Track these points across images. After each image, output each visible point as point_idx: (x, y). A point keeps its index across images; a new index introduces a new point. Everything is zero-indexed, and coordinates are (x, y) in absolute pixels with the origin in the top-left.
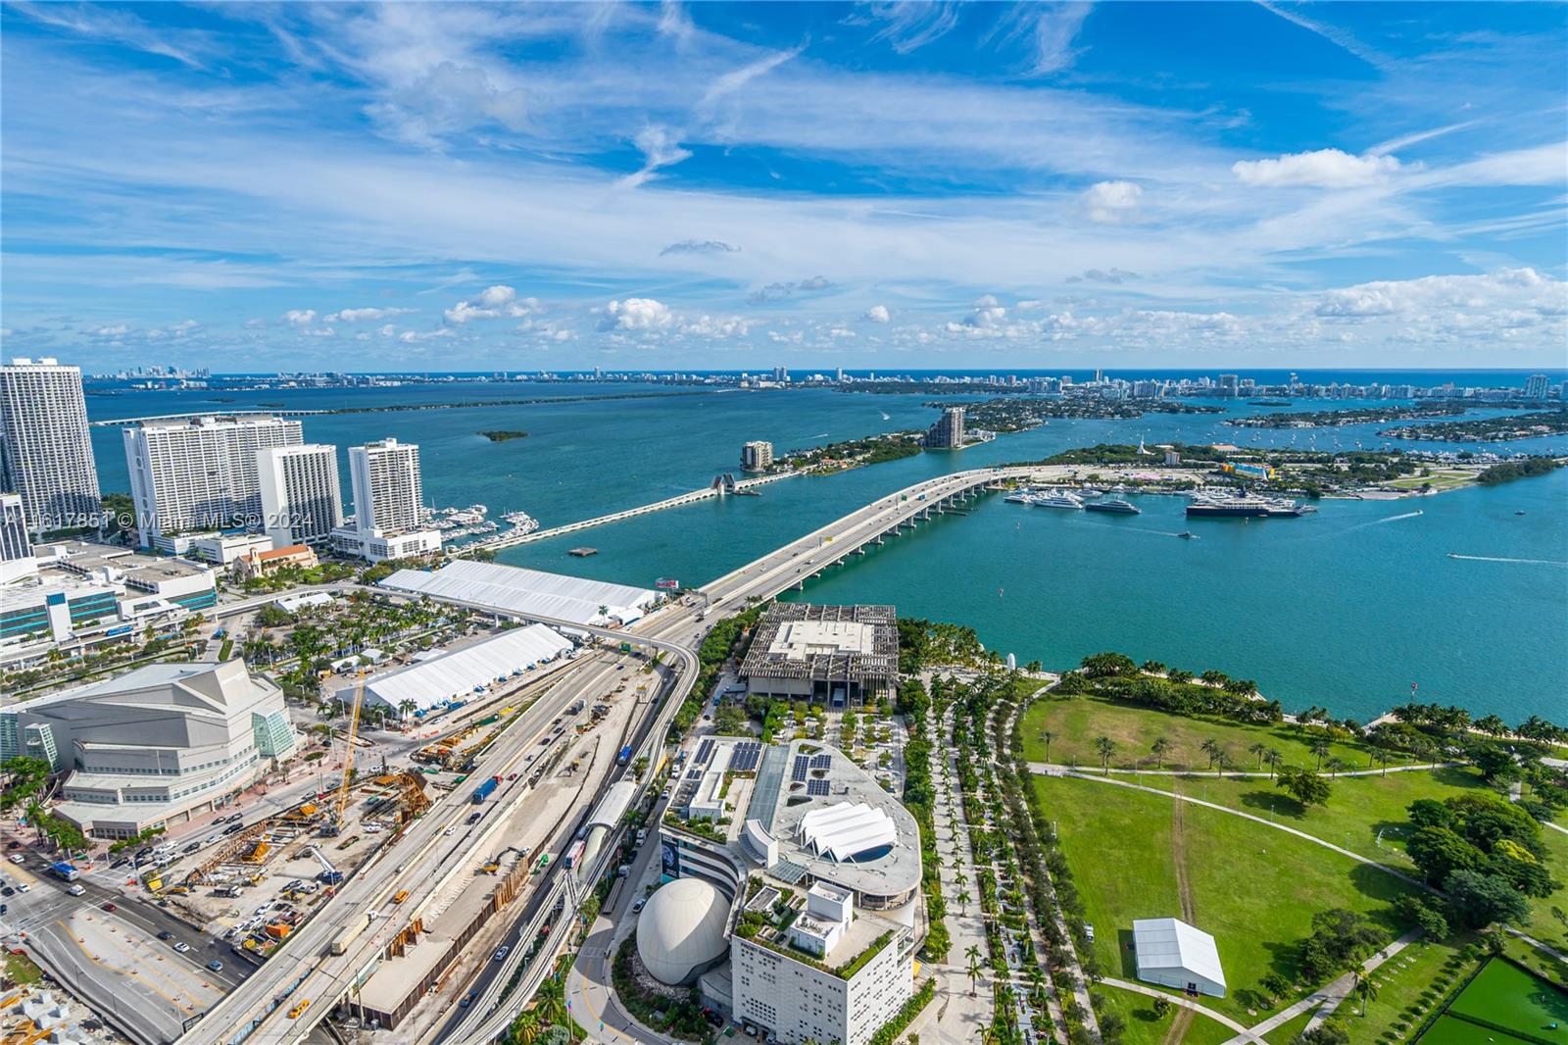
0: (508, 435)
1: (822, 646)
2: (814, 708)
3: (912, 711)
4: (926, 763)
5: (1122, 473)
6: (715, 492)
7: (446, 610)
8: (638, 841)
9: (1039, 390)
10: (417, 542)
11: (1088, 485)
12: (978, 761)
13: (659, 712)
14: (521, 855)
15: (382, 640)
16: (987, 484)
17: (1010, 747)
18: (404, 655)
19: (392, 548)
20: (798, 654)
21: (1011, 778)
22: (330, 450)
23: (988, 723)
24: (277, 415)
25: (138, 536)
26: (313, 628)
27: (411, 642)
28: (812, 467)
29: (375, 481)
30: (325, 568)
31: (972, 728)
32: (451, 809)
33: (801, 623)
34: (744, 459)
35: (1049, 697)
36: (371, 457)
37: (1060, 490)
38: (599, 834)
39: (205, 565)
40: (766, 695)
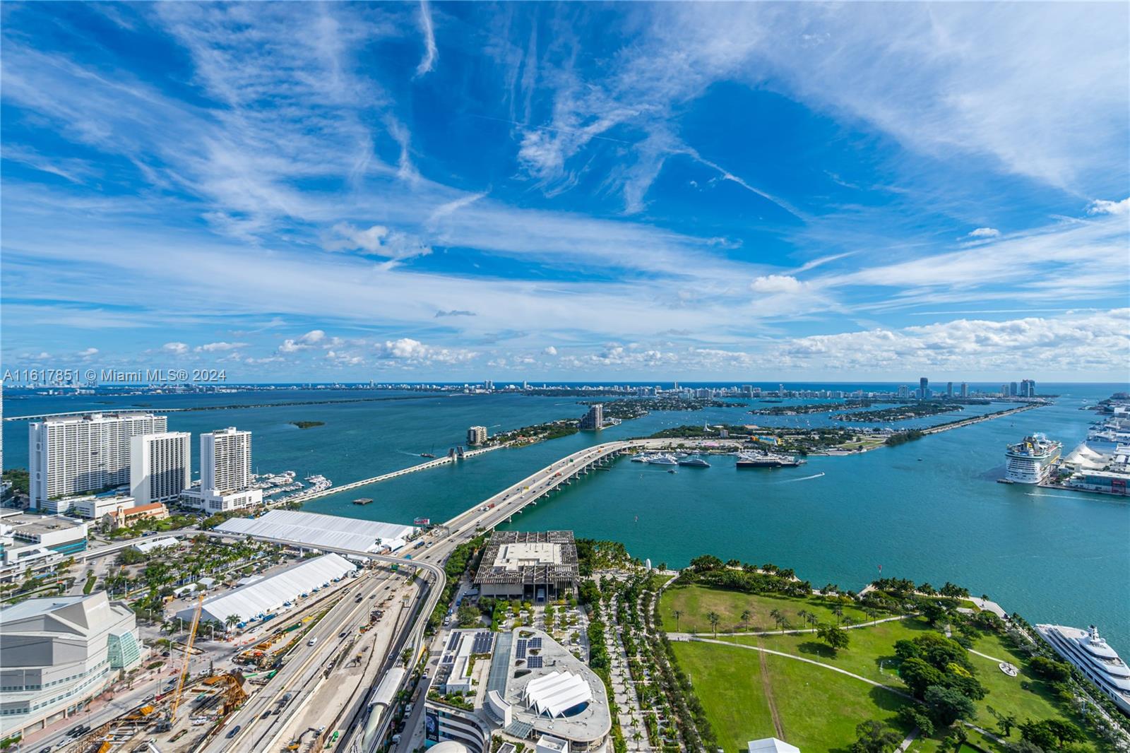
0: (311, 424)
1: (528, 560)
2: (526, 604)
3: (590, 602)
4: (603, 638)
5: (697, 442)
6: (450, 459)
7: (264, 546)
8: (406, 714)
9: (643, 394)
10: (244, 498)
11: (678, 450)
12: (635, 634)
14: (318, 734)
15: (214, 570)
16: (619, 451)
17: (654, 623)
18: (231, 581)
19: (226, 503)
20: (513, 566)
21: (657, 645)
22: (186, 436)
23: (638, 607)
24: (151, 412)
25: (28, 500)
26: (162, 564)
27: (237, 571)
28: (512, 442)
29: (218, 457)
30: (174, 519)
31: (629, 612)
32: (264, 700)
33: (513, 544)
34: (469, 437)
35: (674, 587)
36: (217, 440)
37: (662, 454)
38: (379, 710)
39: (80, 521)
40: (492, 596)
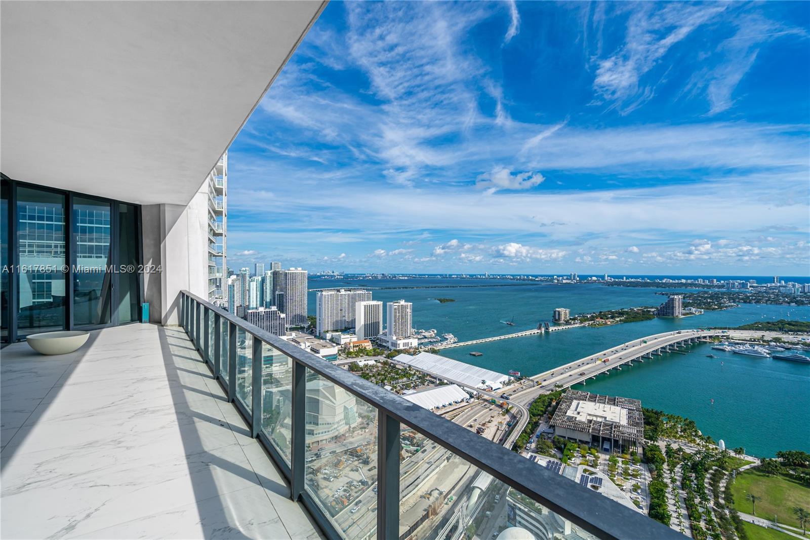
0: (447, 300)
1: (597, 416)
2: (592, 450)
3: (653, 463)
4: (664, 496)
5: (800, 338)
6: (539, 331)
7: (417, 373)
8: (496, 501)
9: (733, 287)
10: (408, 343)
11: (773, 343)
12: (700, 503)
13: (508, 436)
14: (441, 493)
15: (392, 382)
16: (699, 338)
17: (724, 499)
18: (399, 390)
19: (399, 344)
20: (583, 418)
21: (726, 519)
22: (380, 303)
23: (706, 480)
24: (364, 289)
25: (316, 331)
26: (368, 374)
27: (403, 385)
28: (591, 322)
29: (395, 316)
30: (374, 350)
31: (695, 481)
32: (413, 463)
33: (584, 402)
34: (554, 316)
35: (752, 473)
36: (395, 307)
37: (751, 345)
38: (476, 494)
39: (335, 345)
40: (565, 437)
